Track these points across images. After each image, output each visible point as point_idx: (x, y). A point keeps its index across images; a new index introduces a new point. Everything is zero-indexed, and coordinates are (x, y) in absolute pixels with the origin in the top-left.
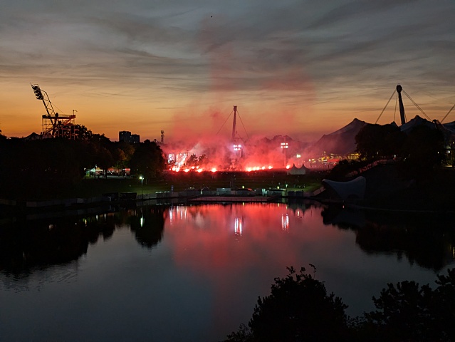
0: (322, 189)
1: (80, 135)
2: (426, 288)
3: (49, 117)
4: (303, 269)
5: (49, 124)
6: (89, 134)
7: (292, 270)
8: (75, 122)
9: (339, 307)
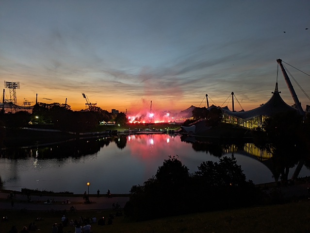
0: (181, 129)
1: (98, 110)
2: (216, 163)
3: (88, 104)
4: (174, 157)
5: (88, 106)
6: (101, 110)
7: (170, 157)
8: (96, 106)
9: (186, 169)
